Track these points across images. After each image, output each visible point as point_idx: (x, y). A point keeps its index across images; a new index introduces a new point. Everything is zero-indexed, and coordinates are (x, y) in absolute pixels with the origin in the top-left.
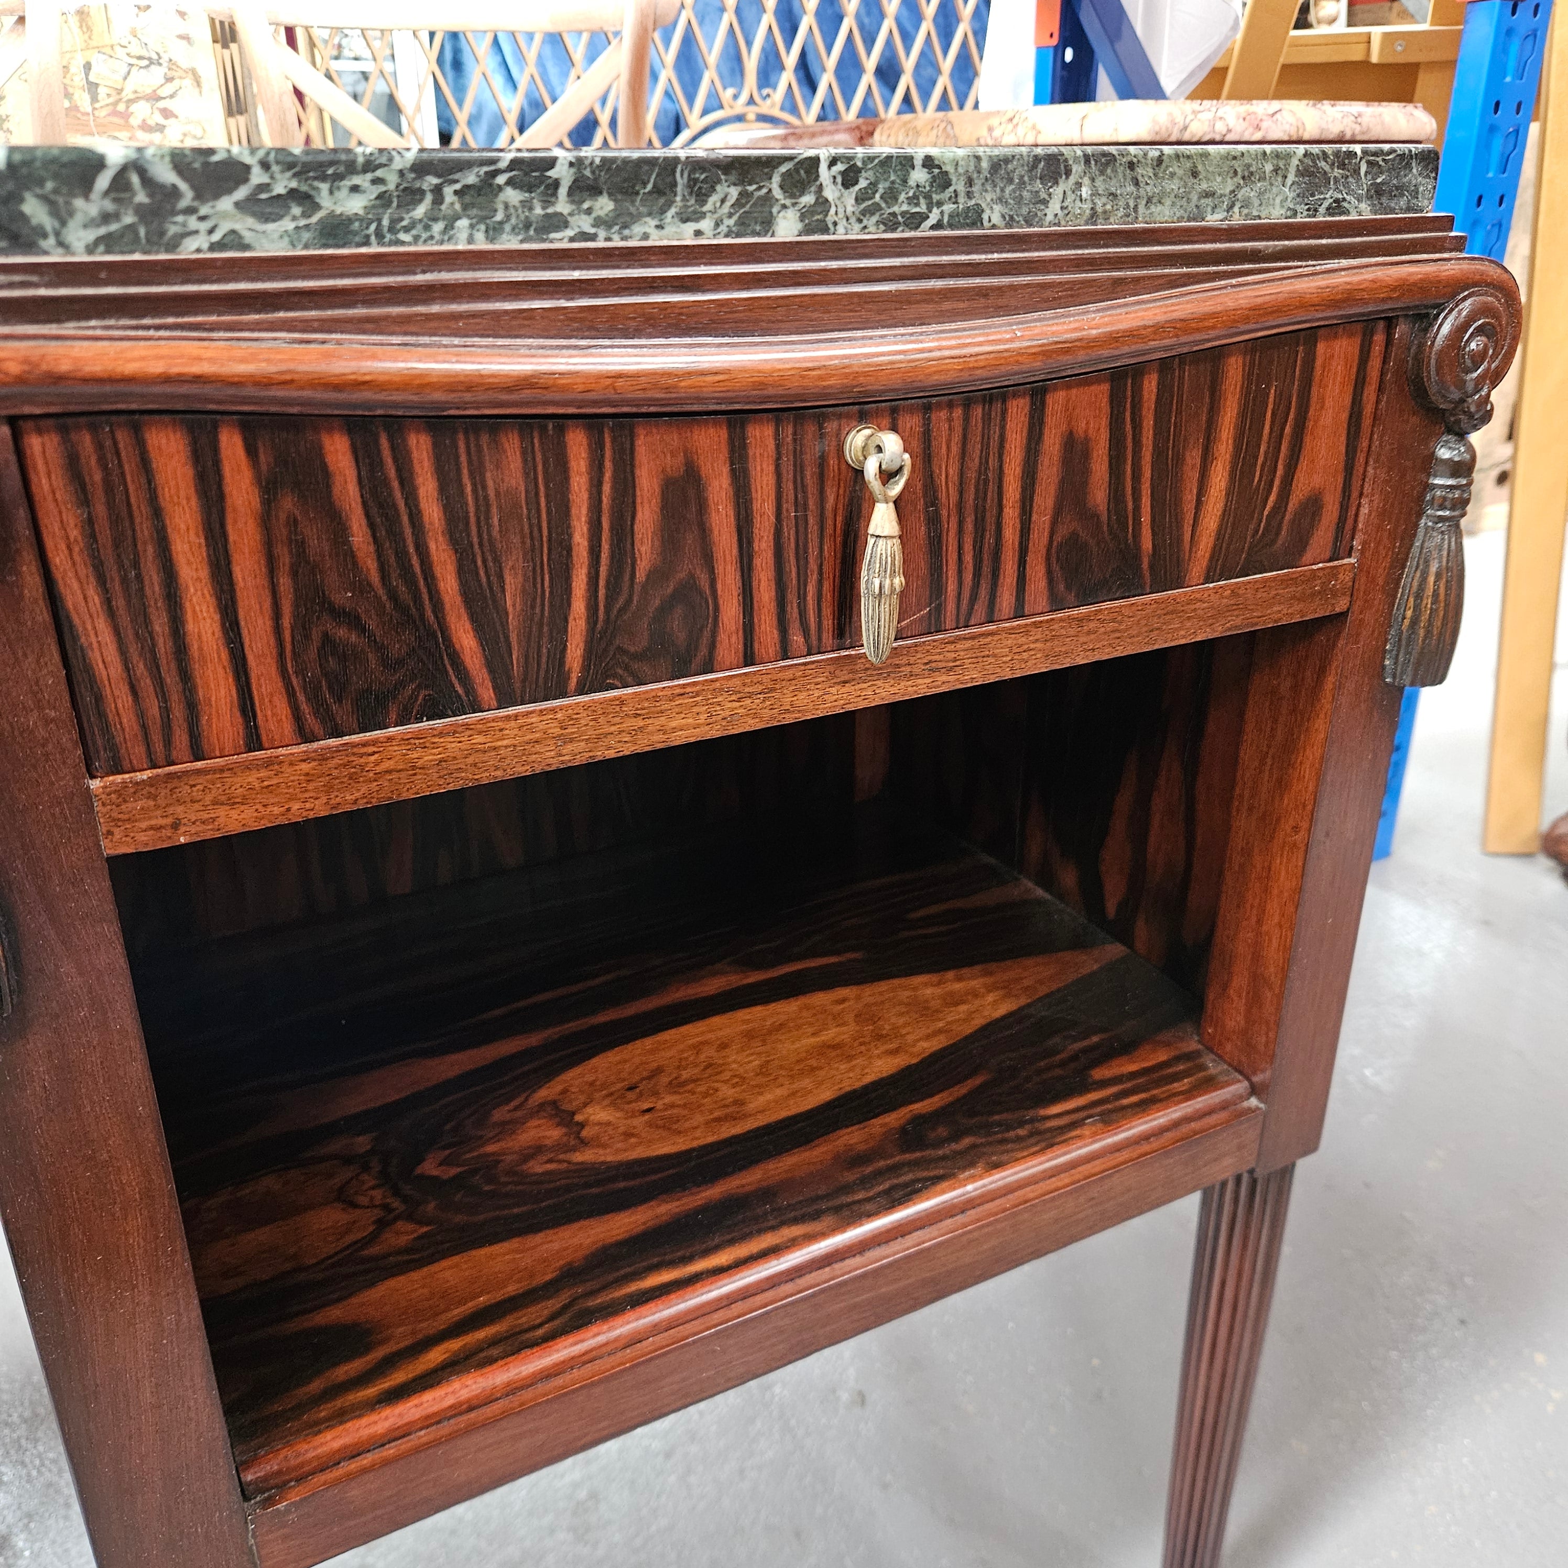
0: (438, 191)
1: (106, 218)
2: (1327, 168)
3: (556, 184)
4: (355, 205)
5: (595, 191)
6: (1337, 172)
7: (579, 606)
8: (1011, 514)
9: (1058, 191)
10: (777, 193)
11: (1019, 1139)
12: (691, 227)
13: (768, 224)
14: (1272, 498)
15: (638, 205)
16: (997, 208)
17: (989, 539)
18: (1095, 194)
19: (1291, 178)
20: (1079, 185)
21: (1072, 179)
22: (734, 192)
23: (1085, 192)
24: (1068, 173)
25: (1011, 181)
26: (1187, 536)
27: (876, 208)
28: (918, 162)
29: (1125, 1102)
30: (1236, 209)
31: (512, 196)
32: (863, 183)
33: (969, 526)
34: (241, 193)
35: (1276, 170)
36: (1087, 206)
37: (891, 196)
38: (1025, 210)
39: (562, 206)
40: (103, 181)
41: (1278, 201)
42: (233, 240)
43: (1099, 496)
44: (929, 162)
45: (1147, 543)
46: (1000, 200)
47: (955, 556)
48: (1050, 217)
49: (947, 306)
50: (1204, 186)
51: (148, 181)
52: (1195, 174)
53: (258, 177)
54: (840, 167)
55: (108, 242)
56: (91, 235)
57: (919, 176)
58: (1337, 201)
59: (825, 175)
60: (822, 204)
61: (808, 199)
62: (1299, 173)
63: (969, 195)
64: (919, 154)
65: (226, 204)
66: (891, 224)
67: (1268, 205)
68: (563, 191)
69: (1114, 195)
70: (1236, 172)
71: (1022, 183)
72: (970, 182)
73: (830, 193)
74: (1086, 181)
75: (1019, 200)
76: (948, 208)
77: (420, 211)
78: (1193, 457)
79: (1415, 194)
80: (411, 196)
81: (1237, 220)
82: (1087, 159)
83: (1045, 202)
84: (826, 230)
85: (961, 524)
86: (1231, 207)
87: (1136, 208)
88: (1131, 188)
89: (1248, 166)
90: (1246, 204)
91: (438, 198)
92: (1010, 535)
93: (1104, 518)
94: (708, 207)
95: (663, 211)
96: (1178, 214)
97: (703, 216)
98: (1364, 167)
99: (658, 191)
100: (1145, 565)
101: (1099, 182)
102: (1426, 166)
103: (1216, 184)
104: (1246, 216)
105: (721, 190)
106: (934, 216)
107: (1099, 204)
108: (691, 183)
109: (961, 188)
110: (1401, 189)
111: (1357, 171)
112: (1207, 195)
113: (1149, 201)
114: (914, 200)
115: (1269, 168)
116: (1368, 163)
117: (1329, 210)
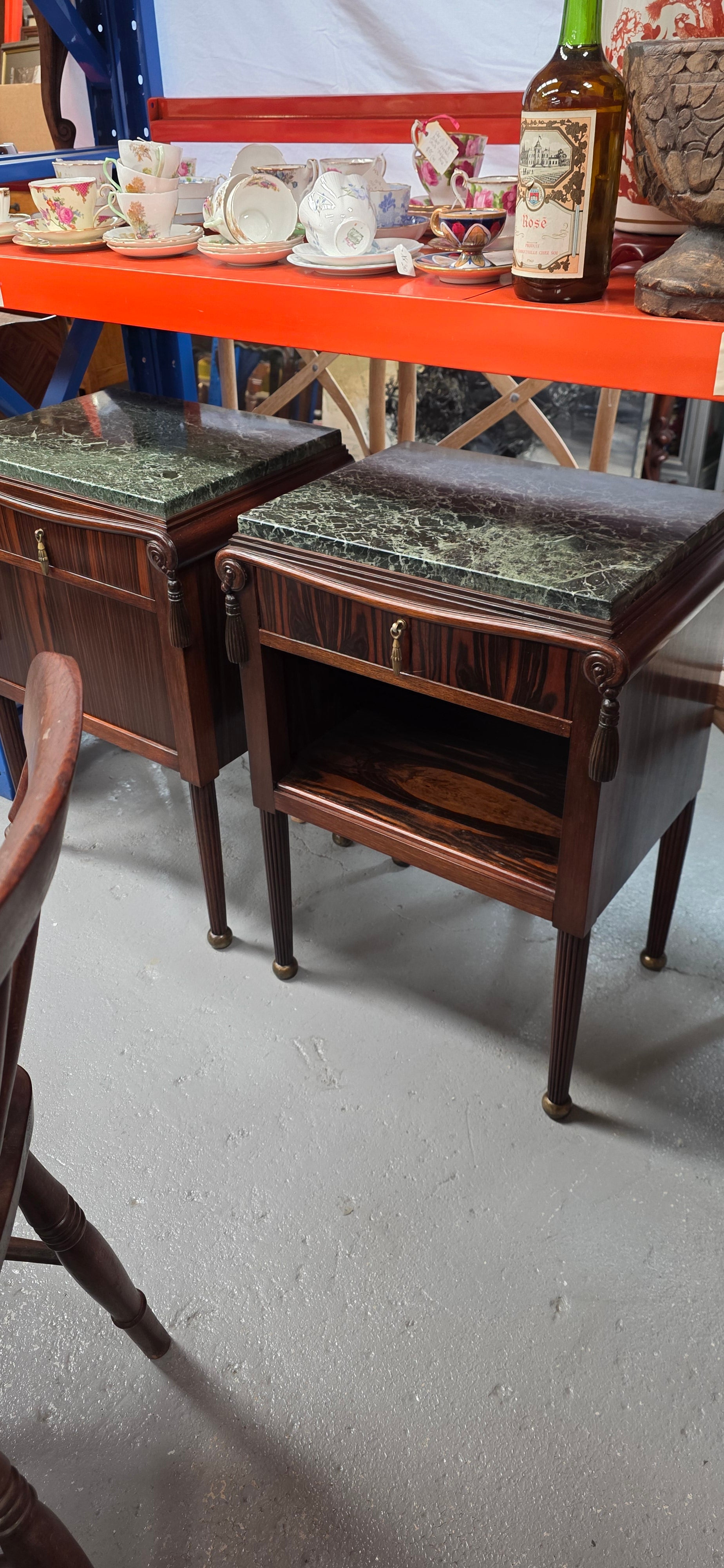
0: (323, 544)
1: (273, 536)
2: (560, 597)
4: (309, 543)
5: (352, 551)
6: (564, 598)
7: (340, 634)
8: (444, 657)
9: (464, 579)
10: (389, 561)
11: (479, 852)
12: (370, 563)
13: (387, 567)
14: (535, 688)
15: (359, 556)
17: (438, 660)
18: (475, 582)
19: (545, 595)
20: (470, 579)
21: (468, 577)
22: (380, 558)
23: (472, 581)
24: (467, 575)
25: (450, 573)
26: (504, 686)
27: (412, 570)
28: (424, 562)
29: (518, 868)
31: (336, 548)
32: (410, 564)
33: (432, 655)
34: (292, 536)
35: (539, 592)
36: (473, 585)
37: (417, 568)
38: (454, 581)
39: (345, 552)
40: (274, 530)
41: (541, 602)
42: (290, 544)
43: (472, 662)
44: (426, 563)
45: (489, 683)
46: (447, 577)
47: (428, 660)
48: (462, 585)
50: (512, 589)
51: (280, 532)
52: (509, 585)
53: (295, 534)
54: (404, 559)
55: (273, 540)
56: (271, 538)
57: (424, 566)
58: (565, 608)
59: (400, 560)
60: (400, 566)
61: (397, 564)
62: (548, 594)
63: (438, 573)
64: (424, 560)
65: (290, 538)
66: (417, 575)
67: (536, 602)
69: (482, 584)
70: (524, 589)
71: (453, 574)
72: (438, 570)
73: (402, 564)
74: (472, 578)
75: (452, 578)
76: (432, 575)
77: (320, 547)
78: (503, 665)
79: (600, 613)
80: (318, 544)
81: (524, 603)
82: (472, 573)
83: (460, 581)
84: (400, 572)
85: (430, 653)
86: (523, 599)
87: (489, 589)
88: (487, 584)
89: (528, 588)
90: (528, 598)
91: (323, 545)
92: (444, 662)
93: (474, 670)
94: (374, 560)
95: (364, 558)
96: (504, 595)
98: (575, 600)
99: (363, 554)
100: (489, 688)
101: (477, 580)
102: (605, 606)
103: (517, 590)
104: (529, 602)
105: (377, 557)
106: (428, 576)
107: (477, 586)
108: (370, 554)
109: (436, 571)
110: (594, 611)
111: (573, 600)
112: (514, 592)
113: (493, 589)
114: (423, 570)
115: (536, 590)
116: (578, 599)
117: (562, 609)
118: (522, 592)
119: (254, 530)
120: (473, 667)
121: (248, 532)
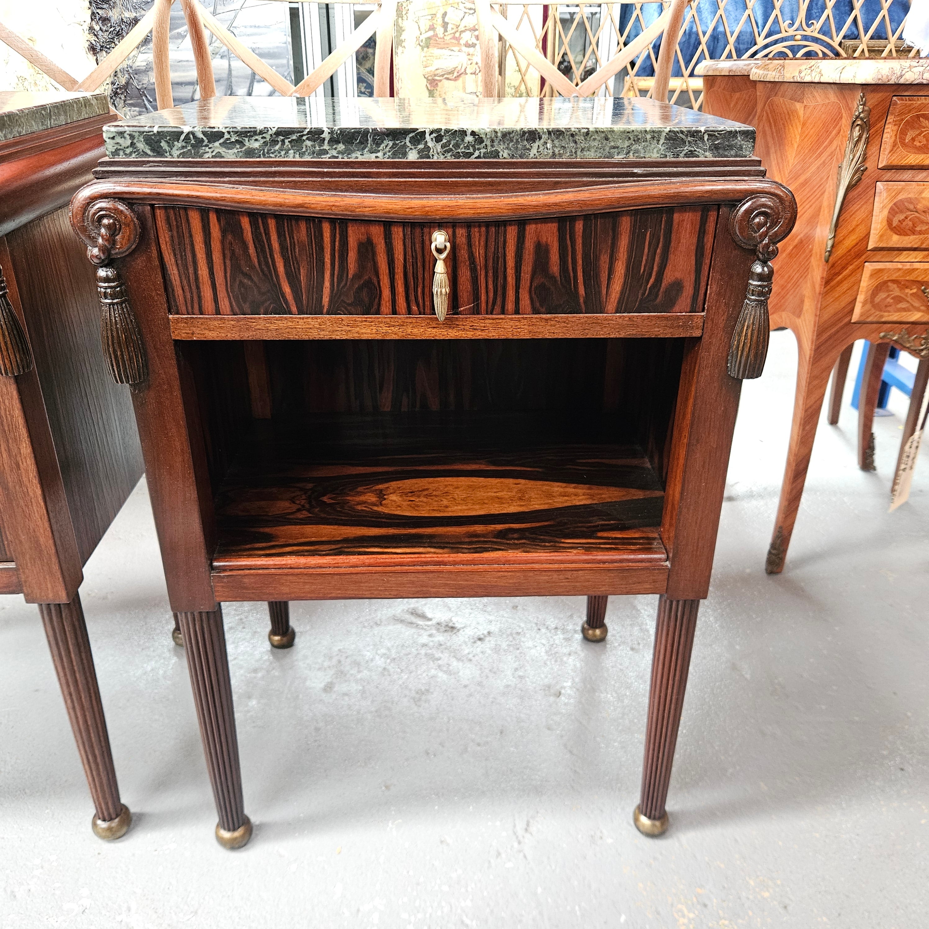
0: (283, 141)
1: (183, 147)
2: (684, 137)
3: (324, 139)
4: (256, 145)
5: (338, 142)
6: (689, 139)
7: (327, 284)
8: (510, 272)
9: (535, 145)
10: (408, 144)
12: (374, 155)
13: (405, 154)
14: (652, 281)
15: (354, 147)
16: (506, 151)
17: (500, 280)
18: (554, 146)
19: (662, 141)
20: (546, 143)
21: (542, 141)
22: (391, 143)
23: (549, 145)
24: (540, 138)
25: (512, 141)
26: (604, 291)
27: (450, 150)
28: (469, 133)
30: (631, 154)
31: (309, 143)
32: (444, 141)
33: (490, 274)
34: (222, 141)
35: (653, 138)
36: (550, 152)
37: (457, 146)
38: (519, 152)
39: (326, 147)
40: (182, 137)
41: (655, 150)
42: (219, 155)
43: (555, 268)
44: (473, 133)
45: (582, 291)
46: (507, 148)
47: (484, 285)
48: (532, 155)
49: (473, 188)
50: (612, 144)
51: (195, 137)
52: (607, 139)
53: (227, 136)
54: (434, 135)
55: (183, 155)
56: (178, 152)
57: (469, 138)
58: (690, 151)
59: (428, 138)
60: (428, 148)
61: (421, 146)
62: (666, 139)
63: (492, 146)
64: (469, 130)
65: (217, 144)
66: (457, 156)
67: (649, 152)
68: (326, 142)
69: (564, 147)
70: (630, 138)
71: (517, 141)
72: (492, 141)
73: (430, 144)
74: (549, 141)
75: (516, 148)
76: (483, 151)
77: (277, 147)
78: (604, 259)
79: (741, 148)
80: (274, 142)
81: (632, 158)
82: (549, 133)
83: (529, 150)
84: (429, 157)
85: (486, 273)
86: (629, 152)
87: (576, 153)
88: (573, 145)
89: (637, 136)
90: (636, 151)
92: (511, 280)
93: (559, 279)
94: (381, 148)
95: (363, 149)
96: (599, 155)
97: (379, 151)
98: (706, 137)
99: (361, 143)
100: (582, 300)
101: (556, 142)
102: (747, 137)
103: (619, 143)
104: (637, 157)
105: (386, 142)
106: (477, 154)
107: (557, 151)
108: (374, 140)
109: (488, 143)
110: (731, 147)
111: (702, 138)
112: (614, 148)
113: (582, 150)
114: (467, 147)
115: (648, 136)
116: (709, 135)
117: (686, 155)
118: (627, 144)
119: (141, 146)
120: (557, 274)
121: (128, 151)
